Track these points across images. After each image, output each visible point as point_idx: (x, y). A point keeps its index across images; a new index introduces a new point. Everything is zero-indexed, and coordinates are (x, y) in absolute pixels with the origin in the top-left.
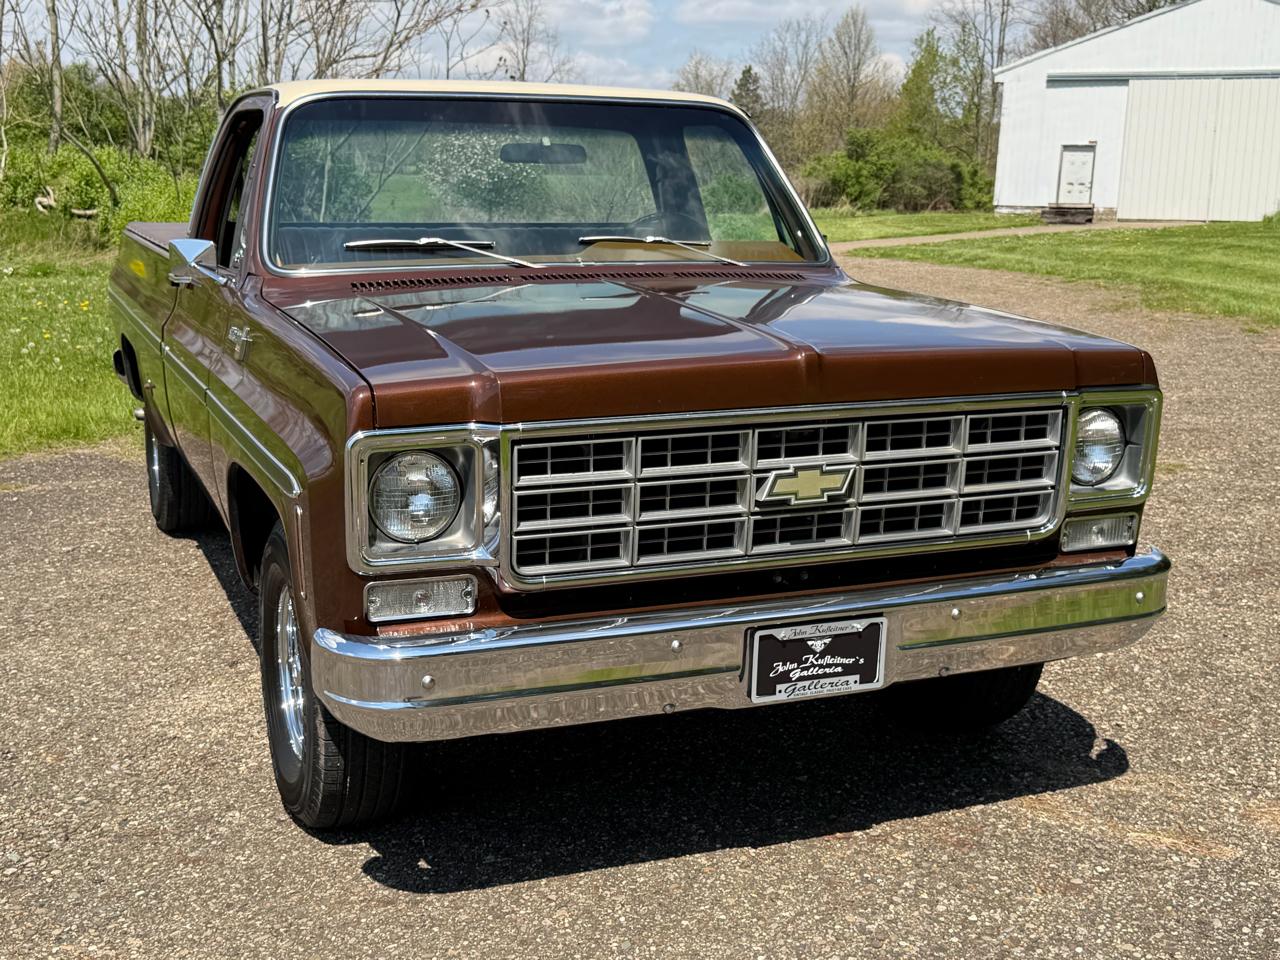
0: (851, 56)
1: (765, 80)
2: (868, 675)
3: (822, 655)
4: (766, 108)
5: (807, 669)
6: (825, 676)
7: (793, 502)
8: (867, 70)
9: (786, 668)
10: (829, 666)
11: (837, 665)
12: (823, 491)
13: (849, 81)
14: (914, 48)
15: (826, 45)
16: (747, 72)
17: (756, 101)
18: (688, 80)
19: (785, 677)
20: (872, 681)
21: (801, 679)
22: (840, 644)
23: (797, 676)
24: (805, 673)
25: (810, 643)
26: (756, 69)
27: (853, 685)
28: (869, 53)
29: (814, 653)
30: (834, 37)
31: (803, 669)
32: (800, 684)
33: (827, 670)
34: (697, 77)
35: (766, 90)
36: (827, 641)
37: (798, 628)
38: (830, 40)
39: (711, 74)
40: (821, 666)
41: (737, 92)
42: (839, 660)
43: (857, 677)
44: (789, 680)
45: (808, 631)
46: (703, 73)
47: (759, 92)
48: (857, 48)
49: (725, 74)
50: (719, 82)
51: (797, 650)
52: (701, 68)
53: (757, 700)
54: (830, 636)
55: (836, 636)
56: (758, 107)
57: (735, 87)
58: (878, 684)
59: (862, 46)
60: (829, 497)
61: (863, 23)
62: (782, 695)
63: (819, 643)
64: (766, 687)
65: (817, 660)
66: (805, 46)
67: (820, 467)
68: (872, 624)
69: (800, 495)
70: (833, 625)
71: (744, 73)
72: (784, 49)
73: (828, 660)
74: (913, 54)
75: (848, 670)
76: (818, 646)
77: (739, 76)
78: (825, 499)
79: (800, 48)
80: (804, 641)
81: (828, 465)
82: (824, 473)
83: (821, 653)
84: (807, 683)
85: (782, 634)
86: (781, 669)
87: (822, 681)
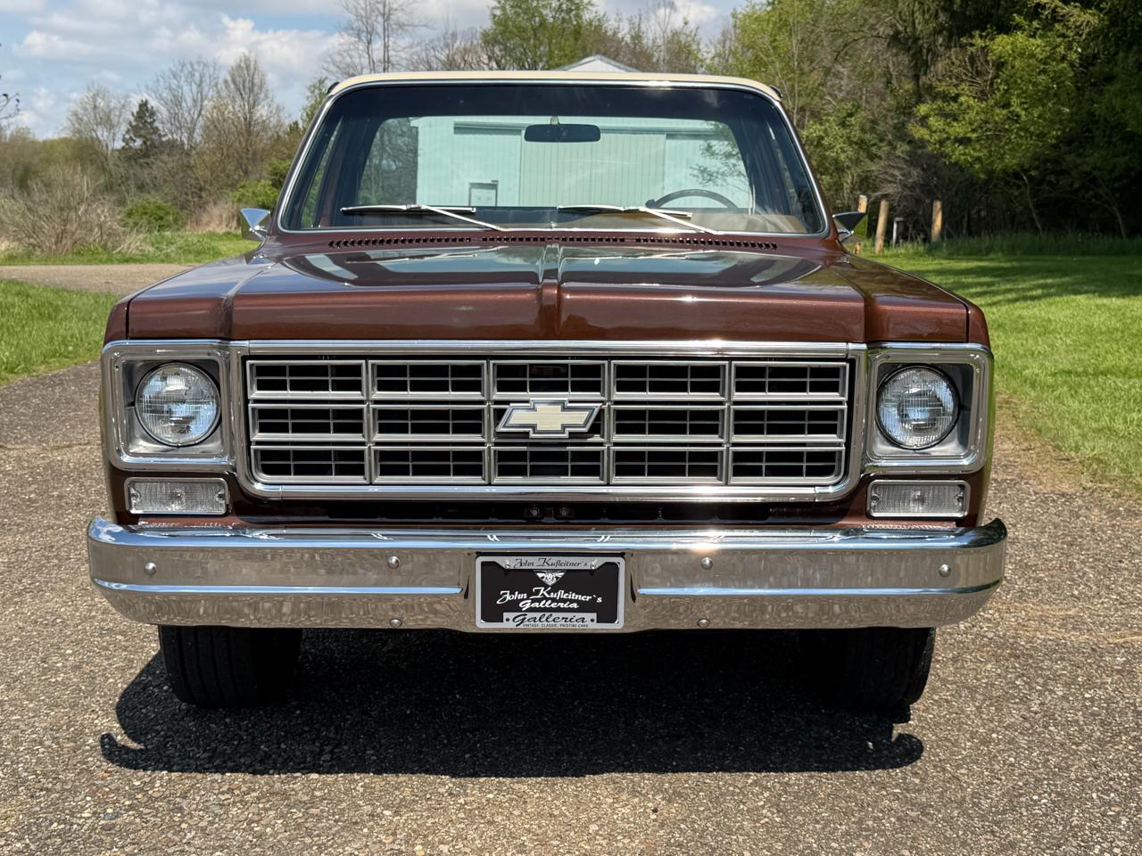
0: (246, 97)
1: (163, 112)
2: (608, 614)
3: (555, 588)
4: (164, 139)
5: (539, 601)
6: (559, 610)
7: (532, 435)
8: (262, 112)
9: (514, 597)
10: (564, 601)
11: (572, 601)
12: (564, 427)
13: (245, 119)
14: (308, 94)
15: (221, 85)
16: (144, 105)
17: (154, 133)
18: (85, 109)
19: (514, 606)
20: (613, 622)
21: (531, 610)
22: (572, 580)
23: (528, 606)
24: (537, 605)
25: (540, 575)
26: (153, 103)
27: (589, 623)
28: (262, 96)
29: (546, 586)
30: (229, 78)
31: (534, 601)
32: (530, 615)
33: (561, 605)
34: (95, 107)
35: (163, 123)
36: (560, 575)
37: (524, 559)
38: (226, 82)
39: (108, 106)
40: (554, 600)
41: (134, 123)
42: (573, 596)
43: (594, 616)
44: (520, 610)
45: (535, 563)
46: (101, 103)
47: (156, 124)
48: (251, 90)
49: (123, 106)
50: (117, 113)
51: (526, 581)
52: (99, 100)
53: (482, 626)
54: (562, 571)
55: (568, 571)
56: (155, 137)
57: (132, 119)
58: (618, 626)
59: (256, 88)
60: (570, 433)
61: (255, 69)
62: (509, 624)
63: (550, 576)
64: (492, 613)
65: (549, 593)
66: (200, 85)
67: (562, 403)
68: (606, 563)
69: (539, 428)
70: (563, 559)
71: (141, 106)
72: (179, 87)
73: (561, 594)
74: (308, 98)
75: (584, 608)
76: (550, 579)
77: (136, 110)
78: (566, 435)
79: (194, 87)
80: (532, 572)
81: (571, 402)
82: (564, 409)
83: (552, 586)
84: (538, 615)
85: (507, 563)
86: (509, 598)
87: (555, 615)
